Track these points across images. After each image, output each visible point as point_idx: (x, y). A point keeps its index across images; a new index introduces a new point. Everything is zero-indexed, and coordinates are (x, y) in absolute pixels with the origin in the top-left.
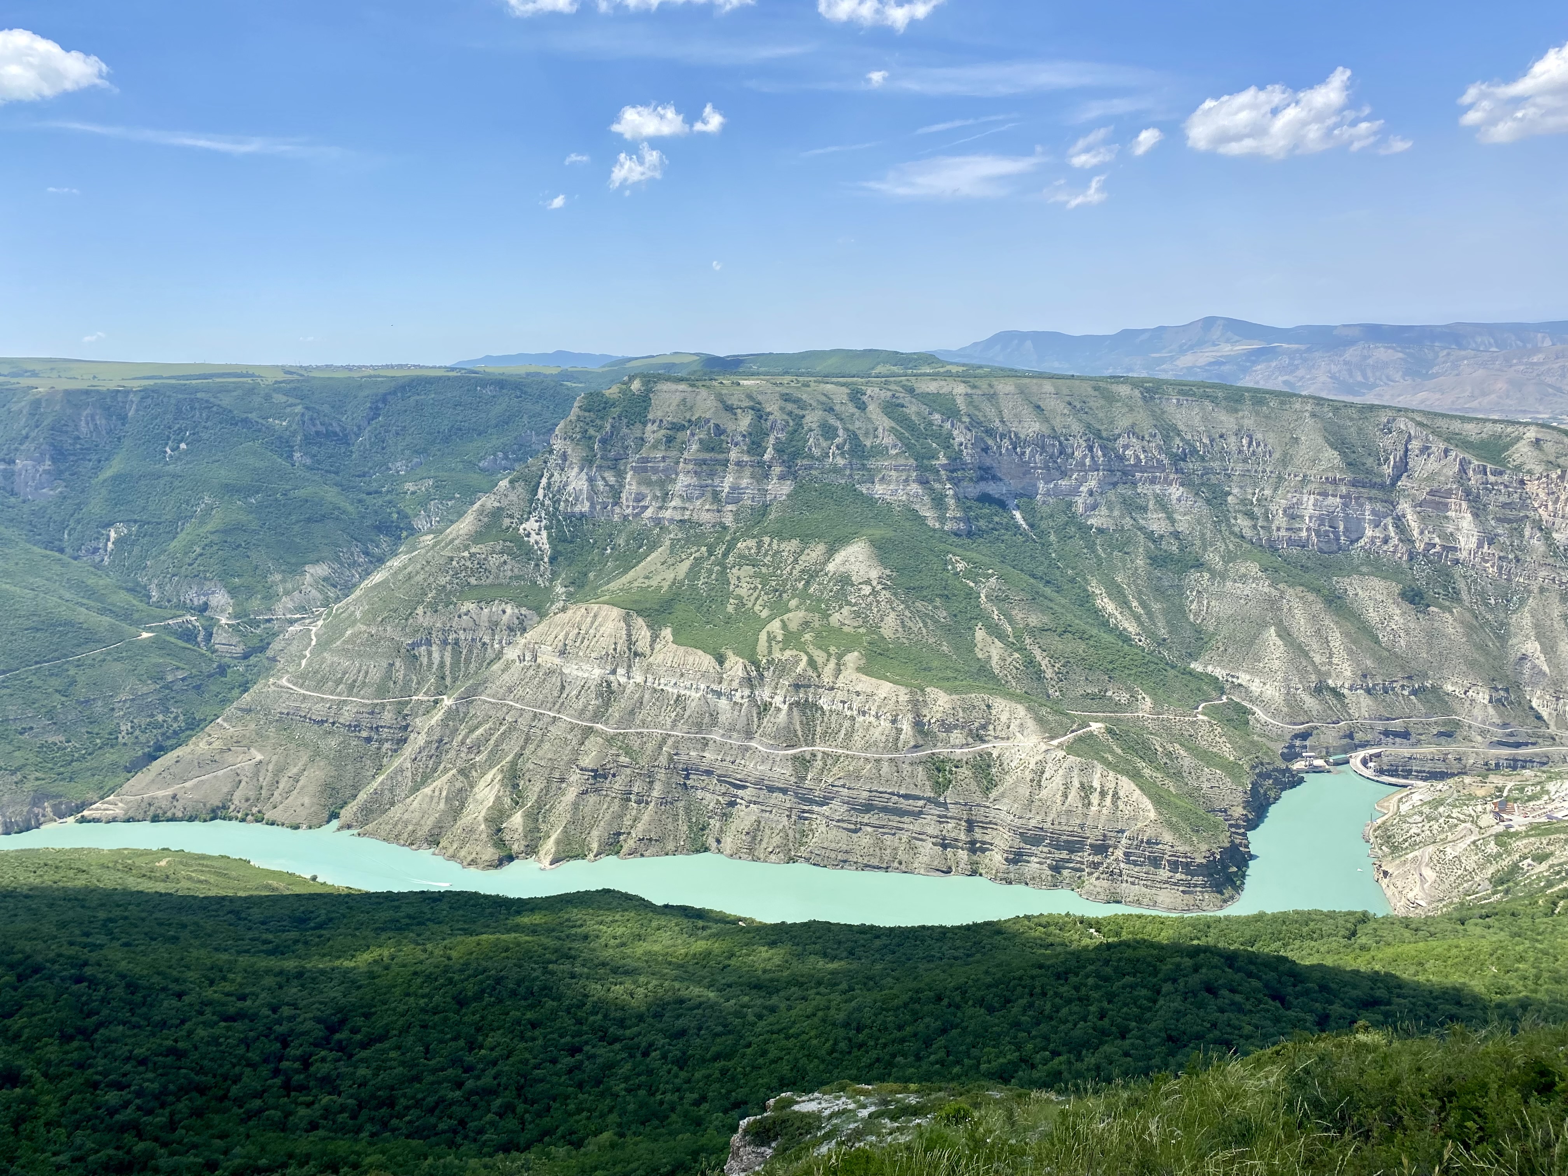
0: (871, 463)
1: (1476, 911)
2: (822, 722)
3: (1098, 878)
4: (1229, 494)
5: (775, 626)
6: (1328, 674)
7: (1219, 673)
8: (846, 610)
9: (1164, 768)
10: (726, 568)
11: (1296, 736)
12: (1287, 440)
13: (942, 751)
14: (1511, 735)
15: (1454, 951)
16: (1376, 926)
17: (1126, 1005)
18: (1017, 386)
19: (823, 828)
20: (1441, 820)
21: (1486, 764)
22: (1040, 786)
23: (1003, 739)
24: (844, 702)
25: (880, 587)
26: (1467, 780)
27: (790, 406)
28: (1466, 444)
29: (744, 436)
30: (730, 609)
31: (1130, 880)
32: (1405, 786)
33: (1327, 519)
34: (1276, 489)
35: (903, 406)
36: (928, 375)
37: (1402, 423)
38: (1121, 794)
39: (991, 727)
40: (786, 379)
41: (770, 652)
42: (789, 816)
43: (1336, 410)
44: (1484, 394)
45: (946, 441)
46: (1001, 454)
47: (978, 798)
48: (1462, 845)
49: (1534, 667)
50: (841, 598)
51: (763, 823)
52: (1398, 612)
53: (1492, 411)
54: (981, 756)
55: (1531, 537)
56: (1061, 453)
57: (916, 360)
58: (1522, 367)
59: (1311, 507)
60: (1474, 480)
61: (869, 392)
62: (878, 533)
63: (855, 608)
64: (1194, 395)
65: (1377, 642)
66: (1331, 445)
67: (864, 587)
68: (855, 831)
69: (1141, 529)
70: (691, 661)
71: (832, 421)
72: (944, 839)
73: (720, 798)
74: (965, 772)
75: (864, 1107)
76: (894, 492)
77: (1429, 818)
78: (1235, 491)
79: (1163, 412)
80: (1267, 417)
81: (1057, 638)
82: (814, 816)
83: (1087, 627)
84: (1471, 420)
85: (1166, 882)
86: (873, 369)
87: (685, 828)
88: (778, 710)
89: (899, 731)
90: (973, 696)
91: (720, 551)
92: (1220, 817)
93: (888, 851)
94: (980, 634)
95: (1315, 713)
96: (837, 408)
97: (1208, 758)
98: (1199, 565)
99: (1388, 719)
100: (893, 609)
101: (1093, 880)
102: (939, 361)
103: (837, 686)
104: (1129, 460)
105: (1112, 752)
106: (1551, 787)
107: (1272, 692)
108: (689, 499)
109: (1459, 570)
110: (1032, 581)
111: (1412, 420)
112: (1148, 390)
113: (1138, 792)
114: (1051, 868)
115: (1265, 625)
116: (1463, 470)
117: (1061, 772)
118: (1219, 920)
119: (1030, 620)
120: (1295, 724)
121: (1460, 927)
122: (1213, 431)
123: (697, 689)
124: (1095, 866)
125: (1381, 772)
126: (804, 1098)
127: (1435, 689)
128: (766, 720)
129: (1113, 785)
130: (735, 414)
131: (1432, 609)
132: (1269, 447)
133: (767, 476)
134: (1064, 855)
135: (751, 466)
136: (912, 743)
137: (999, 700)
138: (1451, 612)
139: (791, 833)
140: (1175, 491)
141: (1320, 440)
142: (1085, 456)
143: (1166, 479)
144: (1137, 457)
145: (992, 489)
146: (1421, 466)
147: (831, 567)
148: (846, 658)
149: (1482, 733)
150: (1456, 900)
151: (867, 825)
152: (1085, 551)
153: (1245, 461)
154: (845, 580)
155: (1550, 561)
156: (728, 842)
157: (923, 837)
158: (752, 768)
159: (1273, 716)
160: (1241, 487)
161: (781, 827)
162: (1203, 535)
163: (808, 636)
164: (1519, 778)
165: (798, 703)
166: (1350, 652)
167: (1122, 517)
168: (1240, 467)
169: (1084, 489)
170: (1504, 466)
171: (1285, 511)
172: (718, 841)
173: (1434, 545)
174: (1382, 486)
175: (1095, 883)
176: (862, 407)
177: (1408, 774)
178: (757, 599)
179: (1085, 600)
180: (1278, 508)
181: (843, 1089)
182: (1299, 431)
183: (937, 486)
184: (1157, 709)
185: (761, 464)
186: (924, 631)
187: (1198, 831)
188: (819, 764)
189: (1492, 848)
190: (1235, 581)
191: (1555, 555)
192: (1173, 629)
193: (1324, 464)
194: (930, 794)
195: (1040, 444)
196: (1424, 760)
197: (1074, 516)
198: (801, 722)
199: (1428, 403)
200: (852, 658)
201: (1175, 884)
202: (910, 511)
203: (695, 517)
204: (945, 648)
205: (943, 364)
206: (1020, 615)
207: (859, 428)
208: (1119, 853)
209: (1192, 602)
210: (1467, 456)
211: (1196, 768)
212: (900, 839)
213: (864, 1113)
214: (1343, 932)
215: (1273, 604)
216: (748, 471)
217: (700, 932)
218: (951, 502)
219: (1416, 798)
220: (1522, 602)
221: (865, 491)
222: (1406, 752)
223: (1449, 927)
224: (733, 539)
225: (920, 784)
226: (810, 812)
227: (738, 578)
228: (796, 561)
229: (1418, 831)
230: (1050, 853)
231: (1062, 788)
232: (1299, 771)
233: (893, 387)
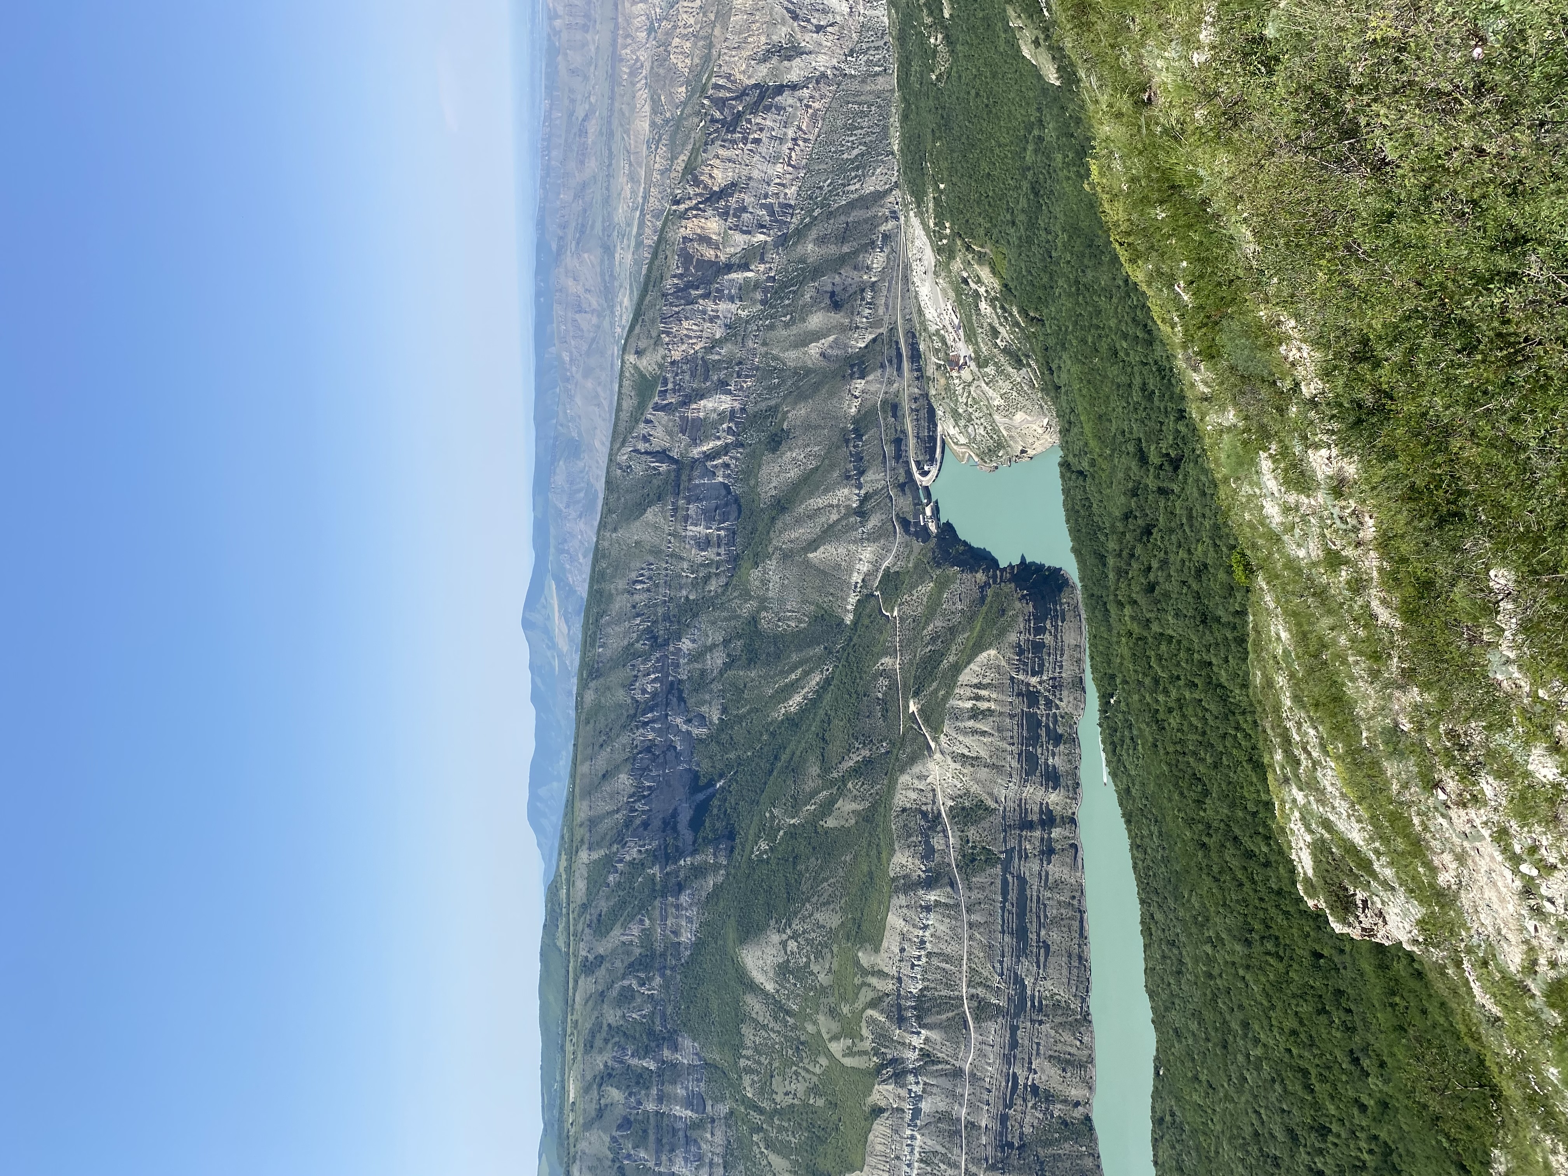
0: (659, 947)
1: (1047, 378)
2: (935, 989)
3: (1061, 700)
4: (687, 597)
5: (836, 1048)
6: (848, 507)
7: (853, 599)
8: (815, 968)
9: (947, 644)
10: (776, 1110)
11: (907, 531)
12: (637, 551)
13: (953, 857)
14: (890, 361)
15: (1084, 392)
16: (1071, 456)
17: (1178, 664)
18: (582, 798)
19: (1048, 984)
20: (970, 410)
21: (918, 378)
22: (977, 758)
23: (934, 795)
24: (913, 966)
25: (788, 931)
26: (933, 392)
27: (599, 1043)
28: (641, 407)
29: (630, 1094)
30: (820, 1102)
31: (1058, 670)
32: (943, 442)
33: (709, 517)
34: (682, 558)
35: (600, 915)
36: (568, 890)
37: (622, 458)
38: (975, 681)
39: (924, 808)
40: (569, 1048)
41: (865, 1053)
42: (1041, 1023)
43: (610, 511)
44: (597, 396)
45: (636, 866)
46: (650, 810)
47: (996, 820)
48: (990, 392)
49: (831, 347)
50: (802, 973)
51: (1050, 1053)
52: (789, 453)
53: (612, 391)
54: (954, 817)
55: (720, 354)
56: (650, 752)
57: (553, 904)
58: (574, 369)
59: (698, 529)
60: (672, 399)
61: (584, 953)
62: (732, 935)
63: (812, 957)
64: (595, 633)
65: (817, 468)
66: (642, 514)
67: (789, 949)
68: (1047, 947)
69: (721, 673)
70: (882, 1148)
71: (614, 993)
72: (1042, 852)
73: (1030, 1105)
74: (972, 833)
75: (1294, 801)
76: (690, 920)
77: (970, 420)
78: (684, 593)
79: (612, 659)
80: (617, 568)
81: (831, 746)
82: (1037, 994)
83: (818, 719)
84: (619, 404)
85: (1056, 637)
86: (560, 951)
87: (1066, 1146)
88: (927, 1040)
89: (937, 903)
90: (894, 827)
91: (756, 1117)
92: (989, 592)
93: (1063, 911)
94: (831, 823)
95: (884, 517)
96: (600, 989)
97: (933, 607)
98: (754, 620)
99: (884, 456)
100: (811, 915)
101: (1062, 704)
102: (555, 881)
103: (896, 974)
104: (656, 688)
105: (936, 691)
106: (933, 328)
107: (867, 554)
108: (700, 1158)
109: (750, 408)
110: (775, 773)
111: (619, 449)
112: (590, 674)
113: (972, 666)
114: (1056, 745)
115: (808, 564)
116: (663, 408)
117: (961, 738)
118: (1085, 587)
119: (814, 774)
120: (895, 532)
121: (1063, 390)
122: (629, 614)
123: (912, 1137)
124: (1049, 703)
125: (932, 460)
126: (1300, 870)
127: (856, 421)
128: (939, 1055)
129: (968, 688)
130: (606, 1105)
131: (785, 427)
132: (644, 566)
133: (674, 1066)
134: (1043, 732)
135: (663, 1085)
136: (949, 889)
137: (896, 801)
138: (788, 412)
139: (1058, 1020)
140: (686, 645)
141: (637, 523)
142: (653, 729)
143: (673, 654)
144: (654, 681)
145: (685, 816)
146: (660, 439)
147: (770, 987)
148: (865, 965)
149: (890, 383)
150: (1040, 395)
151: (1038, 935)
152: (744, 724)
153: (657, 586)
154: (783, 970)
155: (740, 339)
156: (1075, 1093)
157: (1043, 874)
158: (992, 1069)
159: (889, 551)
160: (681, 588)
161: (1053, 1032)
162: (726, 619)
163: (846, 1010)
164: (927, 353)
165: (919, 1018)
166: (826, 491)
167: (711, 691)
168: (662, 590)
169: (684, 728)
170: (659, 377)
171: (702, 550)
172: (1077, 1104)
173: (729, 428)
174: (678, 472)
175: (1065, 705)
176: (600, 959)
177: (933, 439)
178: (807, 1071)
179: (793, 722)
180: (700, 556)
181: (1283, 830)
182: (629, 541)
183: (682, 875)
184: (893, 653)
185: (660, 1073)
186: (832, 880)
187: (1004, 611)
188: (980, 991)
189: (990, 370)
190: (768, 589)
191: (735, 335)
192: (814, 642)
193: (660, 519)
194: (998, 870)
195: (640, 773)
196: (918, 427)
197: (711, 736)
198: (938, 1013)
199: (604, 439)
200: (865, 958)
201: (1056, 629)
202: (708, 902)
203: (719, 1150)
204: (848, 859)
205: (558, 875)
206: (810, 783)
207: (622, 961)
208: (1034, 680)
209: (789, 626)
210: (651, 405)
211: (944, 615)
212: (1049, 899)
213: (1300, 797)
214: (1080, 482)
215: (786, 556)
216: (668, 1088)
217: (1178, 1120)
218: (698, 858)
219: (953, 431)
220: (775, 358)
221: (688, 953)
222: (912, 441)
223: (1063, 397)
224: (743, 1102)
225: (989, 880)
226: (1033, 996)
227: (787, 1094)
228: (764, 1027)
229: (982, 428)
230: (1042, 746)
231: (976, 737)
232: (938, 527)
233: (580, 927)
